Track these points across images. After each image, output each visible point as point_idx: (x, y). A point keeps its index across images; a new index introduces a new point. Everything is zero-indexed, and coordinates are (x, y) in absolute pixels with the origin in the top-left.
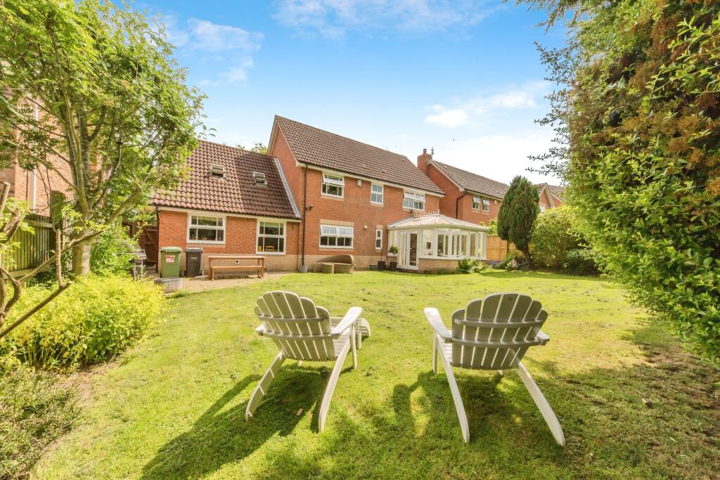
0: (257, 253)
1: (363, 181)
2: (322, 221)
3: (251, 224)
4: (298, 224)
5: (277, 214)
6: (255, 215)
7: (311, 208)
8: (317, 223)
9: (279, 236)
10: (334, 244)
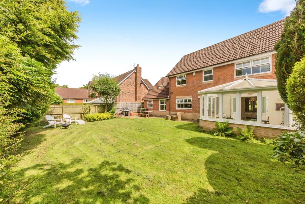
0: (160, 110)
1: (196, 72)
2: (177, 97)
3: (158, 101)
4: (169, 100)
5: (163, 97)
6: (158, 98)
7: (172, 93)
8: (175, 98)
9: (164, 105)
10: (183, 107)
